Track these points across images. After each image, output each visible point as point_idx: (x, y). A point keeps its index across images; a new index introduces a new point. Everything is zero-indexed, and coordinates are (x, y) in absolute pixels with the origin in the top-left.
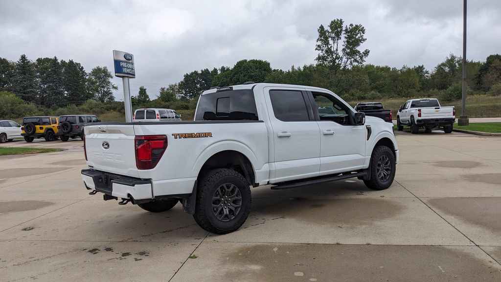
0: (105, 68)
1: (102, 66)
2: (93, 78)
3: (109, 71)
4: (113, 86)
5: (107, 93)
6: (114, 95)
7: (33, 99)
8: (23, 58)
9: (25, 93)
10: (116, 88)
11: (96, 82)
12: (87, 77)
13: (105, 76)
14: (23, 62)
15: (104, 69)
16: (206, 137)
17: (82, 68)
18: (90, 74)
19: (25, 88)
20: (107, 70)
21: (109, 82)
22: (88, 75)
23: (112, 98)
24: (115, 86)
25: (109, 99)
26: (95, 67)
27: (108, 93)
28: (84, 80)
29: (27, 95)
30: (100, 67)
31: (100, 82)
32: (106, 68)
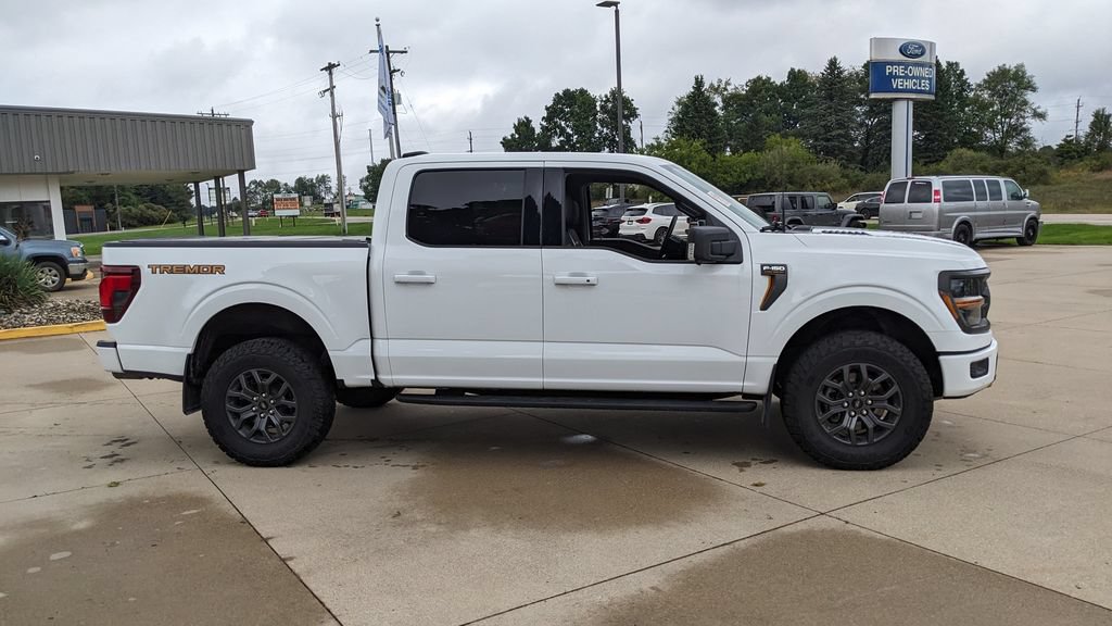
0: (1020, 68)
1: (1011, 64)
2: (986, 96)
3: (1028, 74)
4: (1035, 110)
5: (1015, 129)
6: (1033, 133)
7: (842, 151)
8: (833, 63)
9: (828, 140)
10: (1041, 116)
11: (992, 105)
12: (971, 95)
13: (1018, 87)
14: (832, 73)
15: (1017, 72)
16: (212, 273)
17: (962, 72)
18: (979, 85)
19: (827, 129)
20: (1024, 72)
21: (1025, 103)
22: (972, 90)
23: (1027, 142)
24: (1039, 111)
25: (1019, 143)
26: (994, 67)
27: (1017, 130)
28: (964, 102)
29: (829, 144)
30: (1007, 67)
31: (1001, 103)
32: (1022, 66)
